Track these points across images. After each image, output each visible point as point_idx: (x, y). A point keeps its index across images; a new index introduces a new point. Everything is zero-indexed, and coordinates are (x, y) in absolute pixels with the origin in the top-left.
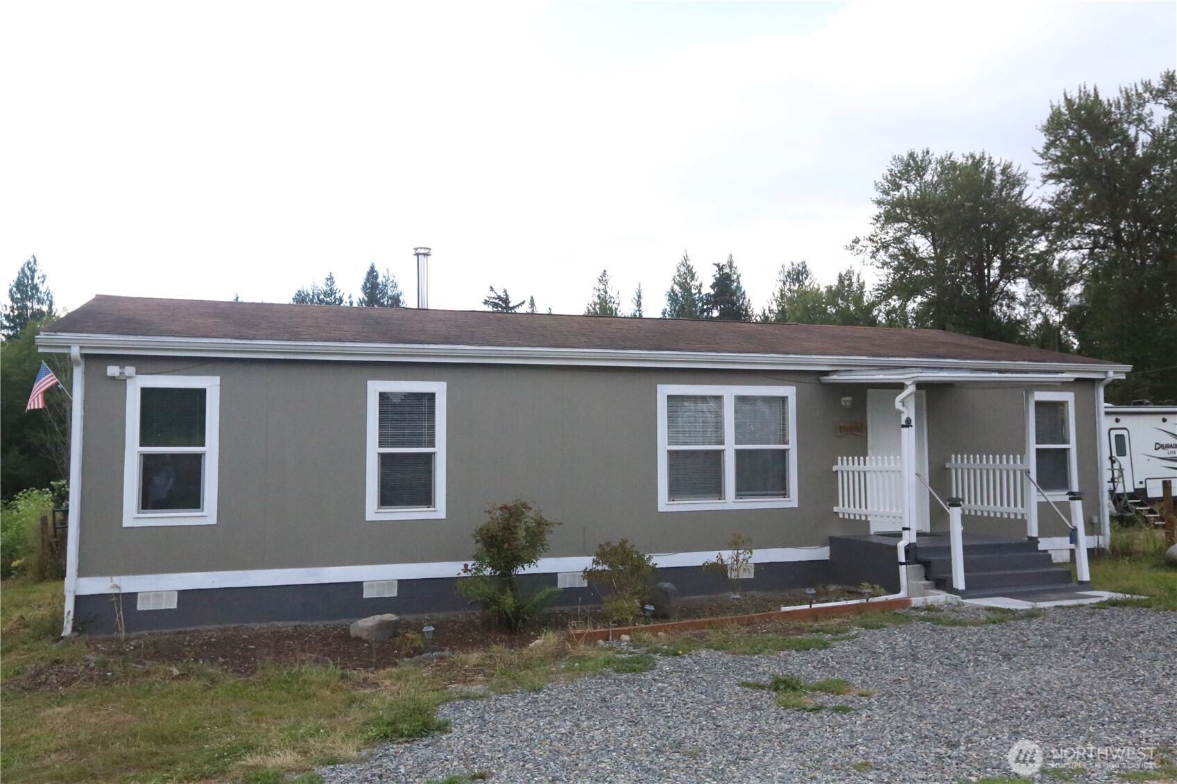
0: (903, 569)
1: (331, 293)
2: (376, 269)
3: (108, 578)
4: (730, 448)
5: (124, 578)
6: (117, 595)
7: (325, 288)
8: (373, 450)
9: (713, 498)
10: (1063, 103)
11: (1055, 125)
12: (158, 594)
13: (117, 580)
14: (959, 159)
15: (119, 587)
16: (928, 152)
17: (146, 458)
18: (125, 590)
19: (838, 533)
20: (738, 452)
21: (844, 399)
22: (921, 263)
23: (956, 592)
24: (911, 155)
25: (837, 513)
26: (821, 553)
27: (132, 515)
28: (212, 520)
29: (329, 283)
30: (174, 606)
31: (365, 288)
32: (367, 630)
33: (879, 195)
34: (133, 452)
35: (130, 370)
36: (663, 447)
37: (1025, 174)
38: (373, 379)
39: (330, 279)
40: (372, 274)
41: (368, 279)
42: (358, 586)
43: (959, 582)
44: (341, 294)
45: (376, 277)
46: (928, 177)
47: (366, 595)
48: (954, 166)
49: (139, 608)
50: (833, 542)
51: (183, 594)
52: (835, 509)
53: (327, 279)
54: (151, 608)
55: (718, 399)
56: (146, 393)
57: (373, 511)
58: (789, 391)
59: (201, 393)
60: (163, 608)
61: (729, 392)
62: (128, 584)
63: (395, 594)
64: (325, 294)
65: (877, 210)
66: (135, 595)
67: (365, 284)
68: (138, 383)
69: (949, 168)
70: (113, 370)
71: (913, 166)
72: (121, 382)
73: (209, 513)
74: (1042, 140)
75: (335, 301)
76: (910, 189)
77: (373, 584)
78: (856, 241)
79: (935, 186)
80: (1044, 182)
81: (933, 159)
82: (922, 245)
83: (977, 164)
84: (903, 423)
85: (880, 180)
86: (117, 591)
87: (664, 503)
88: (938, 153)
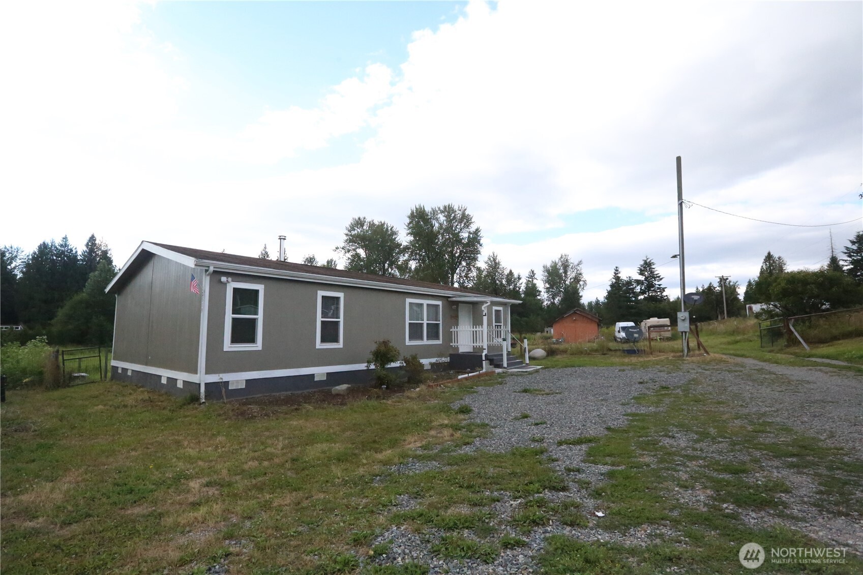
0: (484, 362)
1: (66, 245)
2: (95, 236)
3: (217, 375)
4: (425, 322)
5: (224, 374)
6: (221, 382)
7: (61, 243)
8: (319, 319)
9: (420, 340)
10: (415, 209)
11: (412, 216)
12: (237, 382)
13: (221, 375)
14: (376, 223)
15: (222, 379)
16: (365, 218)
17: (234, 319)
18: (224, 380)
19: (452, 352)
20: (427, 324)
21: (453, 307)
22: (362, 260)
23: (505, 368)
24: (359, 218)
25: (452, 346)
26: (448, 360)
27: (228, 346)
28: (260, 348)
29: (64, 240)
30: (244, 387)
31: (87, 245)
32: (343, 391)
33: (347, 232)
34: (229, 316)
35: (230, 279)
36: (408, 321)
37: (398, 231)
38: (320, 290)
39: (65, 238)
40: (92, 239)
41: (89, 241)
42: (313, 376)
43: (505, 365)
44: (72, 247)
45: (95, 240)
46: (365, 227)
47: (316, 379)
48: (373, 225)
49: (230, 388)
50: (451, 356)
51: (247, 381)
52: (451, 344)
53: (64, 238)
54: (234, 388)
55: (422, 305)
56: (236, 290)
57: (319, 345)
58: (439, 303)
59: (257, 292)
60: (240, 388)
61: (425, 302)
62: (226, 377)
63: (325, 379)
64: (61, 246)
65: (346, 238)
66: (228, 382)
67: (88, 243)
68: (232, 285)
69: (372, 225)
70: (224, 279)
71: (359, 223)
72: (225, 284)
73: (258, 345)
74: (408, 221)
75: (68, 250)
76: (358, 231)
77: (319, 374)
78: (337, 248)
79: (367, 231)
80: (407, 235)
81: (367, 221)
82: (362, 252)
83: (383, 225)
84: (484, 314)
85: (348, 226)
86: (221, 381)
87: (408, 342)
88: (368, 219)
